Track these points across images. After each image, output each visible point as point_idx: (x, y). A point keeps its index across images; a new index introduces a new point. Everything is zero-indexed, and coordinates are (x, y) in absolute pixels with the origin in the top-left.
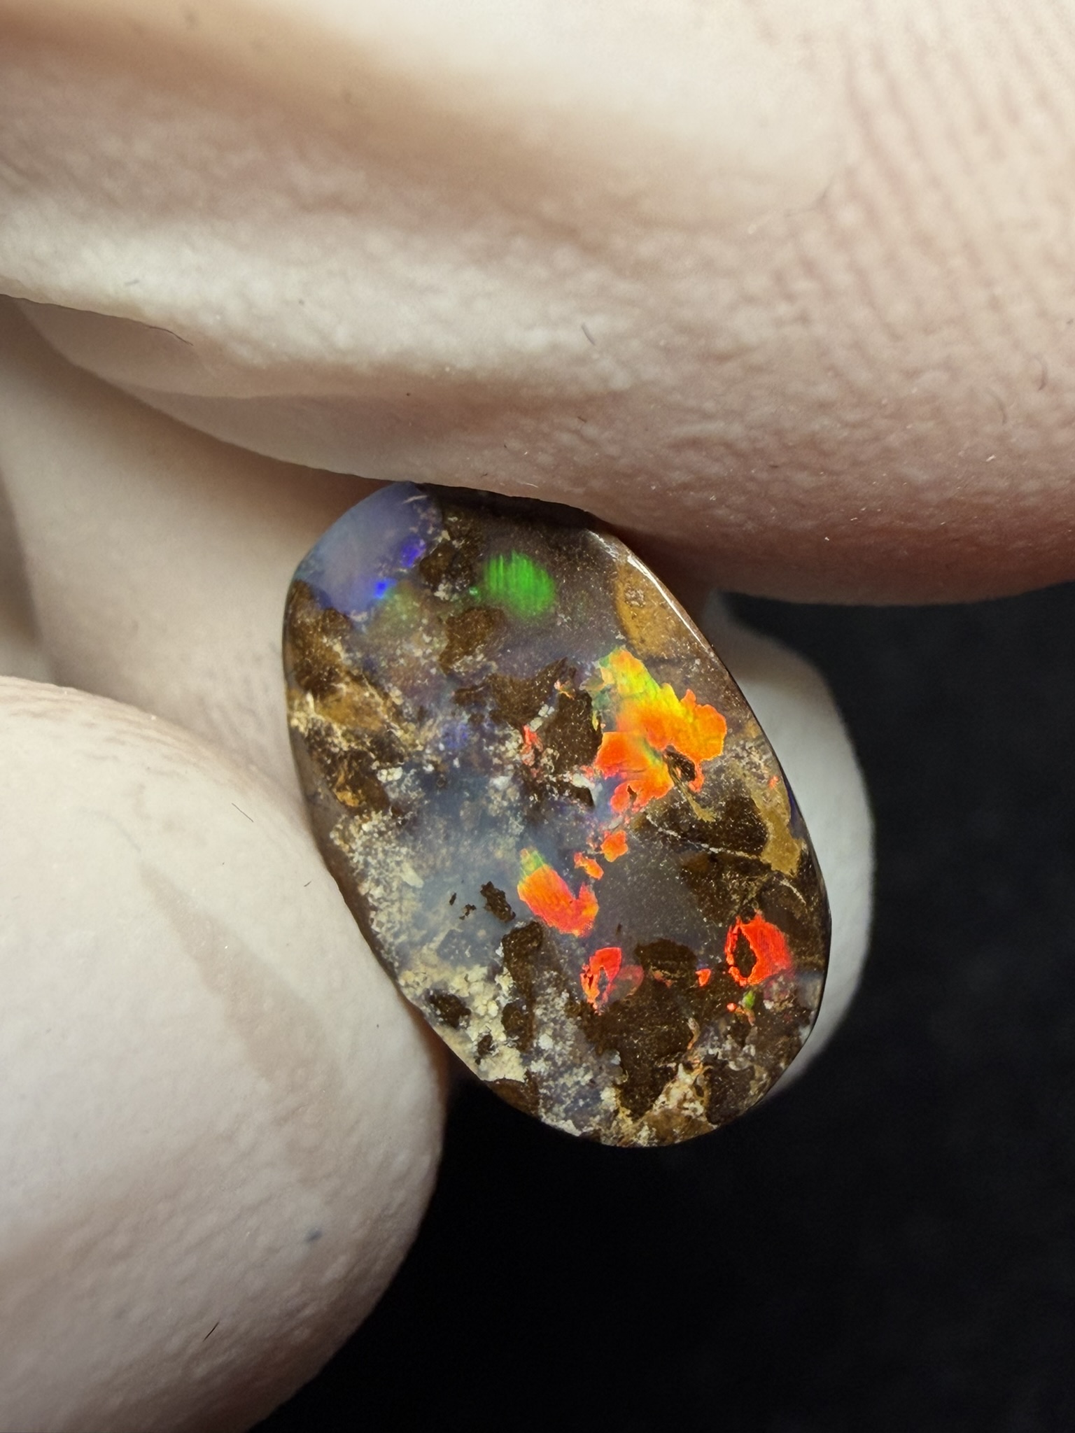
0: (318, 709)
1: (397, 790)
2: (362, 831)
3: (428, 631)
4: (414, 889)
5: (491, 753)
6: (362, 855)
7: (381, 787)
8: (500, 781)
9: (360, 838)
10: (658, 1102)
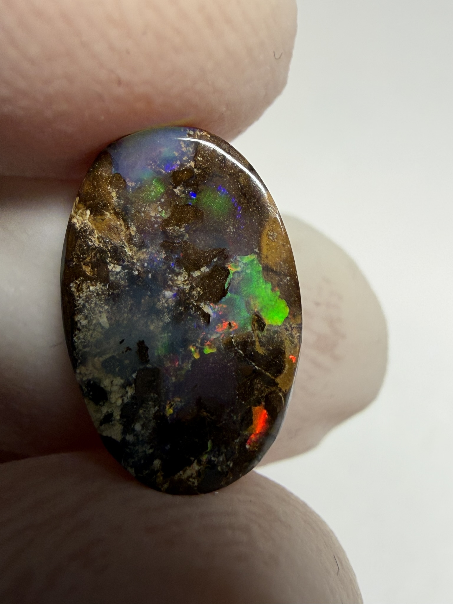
0: (90, 219)
1: (115, 276)
2: (88, 289)
3: (162, 205)
4: (103, 328)
5: (169, 278)
6: (84, 301)
7: (108, 271)
8: (168, 294)
9: (86, 292)
10: (178, 474)
